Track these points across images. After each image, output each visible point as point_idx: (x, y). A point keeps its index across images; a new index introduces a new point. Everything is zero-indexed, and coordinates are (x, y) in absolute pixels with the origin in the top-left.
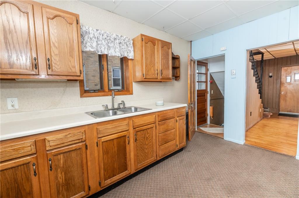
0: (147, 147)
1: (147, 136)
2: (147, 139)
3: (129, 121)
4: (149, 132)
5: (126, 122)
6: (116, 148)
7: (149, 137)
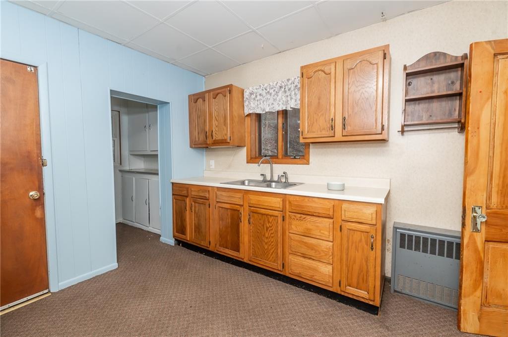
0: (266, 241)
1: (268, 225)
2: (267, 230)
3: (245, 196)
4: (271, 221)
5: (239, 195)
6: (230, 220)
7: (270, 229)
